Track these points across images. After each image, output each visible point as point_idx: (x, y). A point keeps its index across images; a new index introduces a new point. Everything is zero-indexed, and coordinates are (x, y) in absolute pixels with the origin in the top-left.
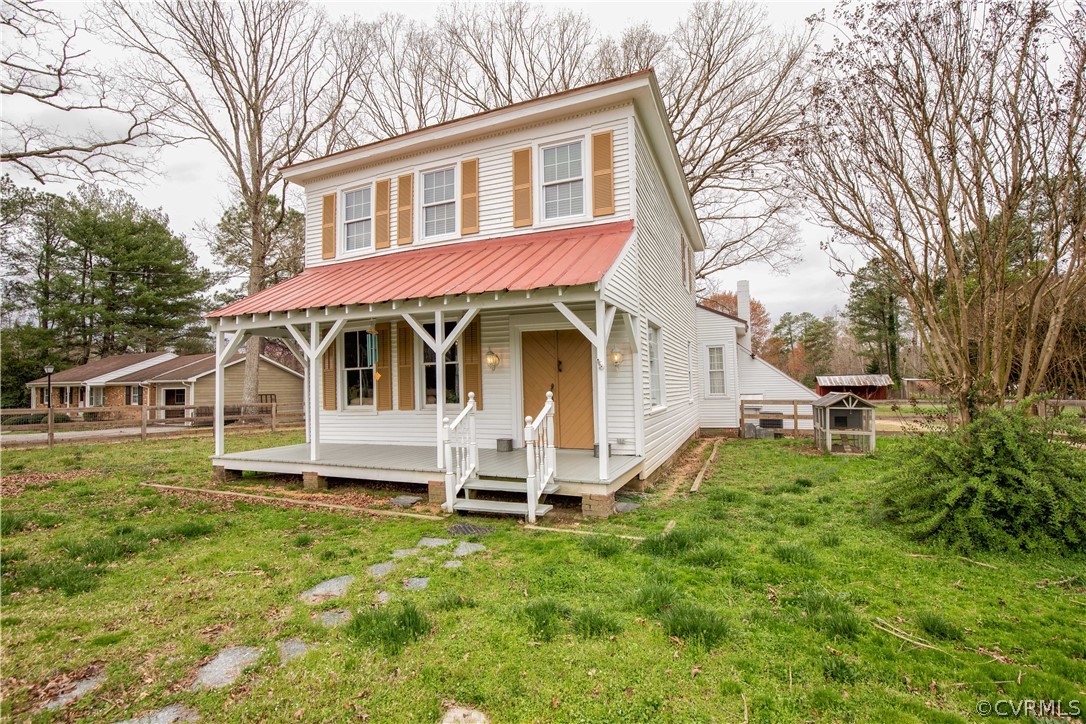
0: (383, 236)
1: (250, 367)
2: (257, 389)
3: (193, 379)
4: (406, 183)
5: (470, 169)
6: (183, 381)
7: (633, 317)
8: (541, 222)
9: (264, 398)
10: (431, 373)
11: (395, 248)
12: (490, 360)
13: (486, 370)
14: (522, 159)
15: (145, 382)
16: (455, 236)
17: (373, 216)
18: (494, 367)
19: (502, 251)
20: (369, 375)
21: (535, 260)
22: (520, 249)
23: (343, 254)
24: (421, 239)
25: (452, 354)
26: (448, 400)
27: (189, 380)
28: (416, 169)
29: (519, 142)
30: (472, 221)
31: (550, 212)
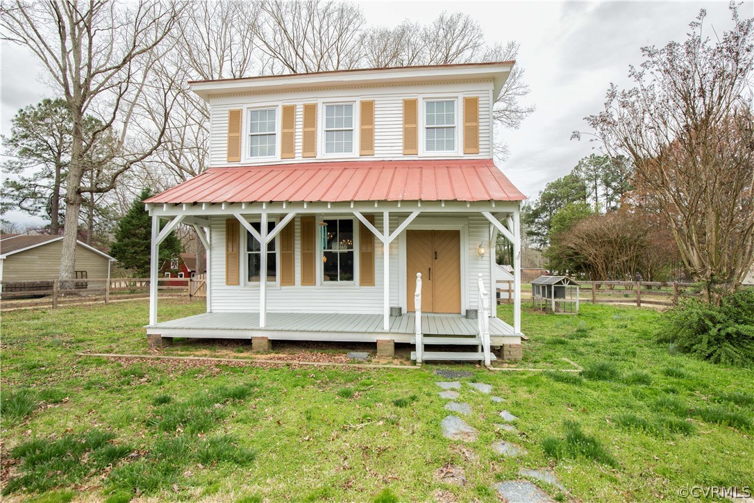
0: (288, 147)
1: (68, 247)
2: (74, 267)
3: (2, 256)
4: (310, 111)
5: (368, 108)
8: (424, 153)
9: (79, 274)
11: (299, 158)
16: (353, 155)
17: (278, 132)
24: (324, 155)
28: (321, 101)
30: (368, 141)
31: (430, 146)
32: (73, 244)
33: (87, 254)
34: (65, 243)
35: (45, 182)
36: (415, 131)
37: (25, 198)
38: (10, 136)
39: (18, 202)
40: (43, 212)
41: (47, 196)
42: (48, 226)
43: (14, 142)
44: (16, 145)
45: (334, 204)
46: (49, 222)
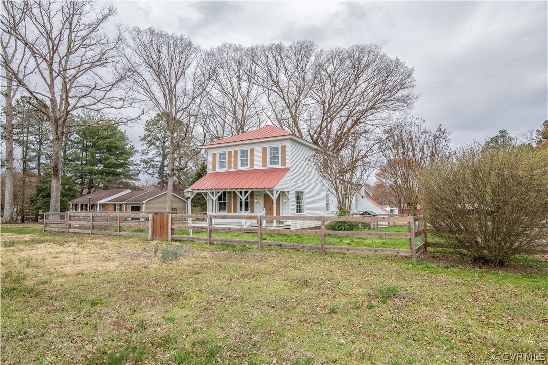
0: (229, 167)
1: (169, 197)
2: (171, 206)
3: (145, 202)
4: (236, 152)
5: (252, 150)
6: (141, 202)
7: (288, 192)
8: (269, 166)
9: (173, 210)
10: (241, 203)
11: (232, 170)
12: (256, 200)
13: (255, 203)
14: (265, 149)
15: (123, 202)
16: (248, 168)
17: (227, 160)
18: (257, 202)
19: (259, 174)
20: (225, 204)
21: (267, 176)
22: (263, 174)
23: (218, 170)
24: (240, 168)
25: (247, 199)
26: (246, 210)
27: (143, 202)
28: (239, 149)
29: (265, 145)
30: (252, 164)
31: (271, 164)
32: (171, 195)
33: (177, 200)
34: (168, 195)
35: (158, 159)
36: (266, 158)
37: (149, 168)
38: (143, 136)
39: (146, 170)
40: (157, 175)
41: (159, 166)
42: (159, 183)
43: (144, 139)
44: (145, 140)
45: (229, 189)
46: (159, 181)
